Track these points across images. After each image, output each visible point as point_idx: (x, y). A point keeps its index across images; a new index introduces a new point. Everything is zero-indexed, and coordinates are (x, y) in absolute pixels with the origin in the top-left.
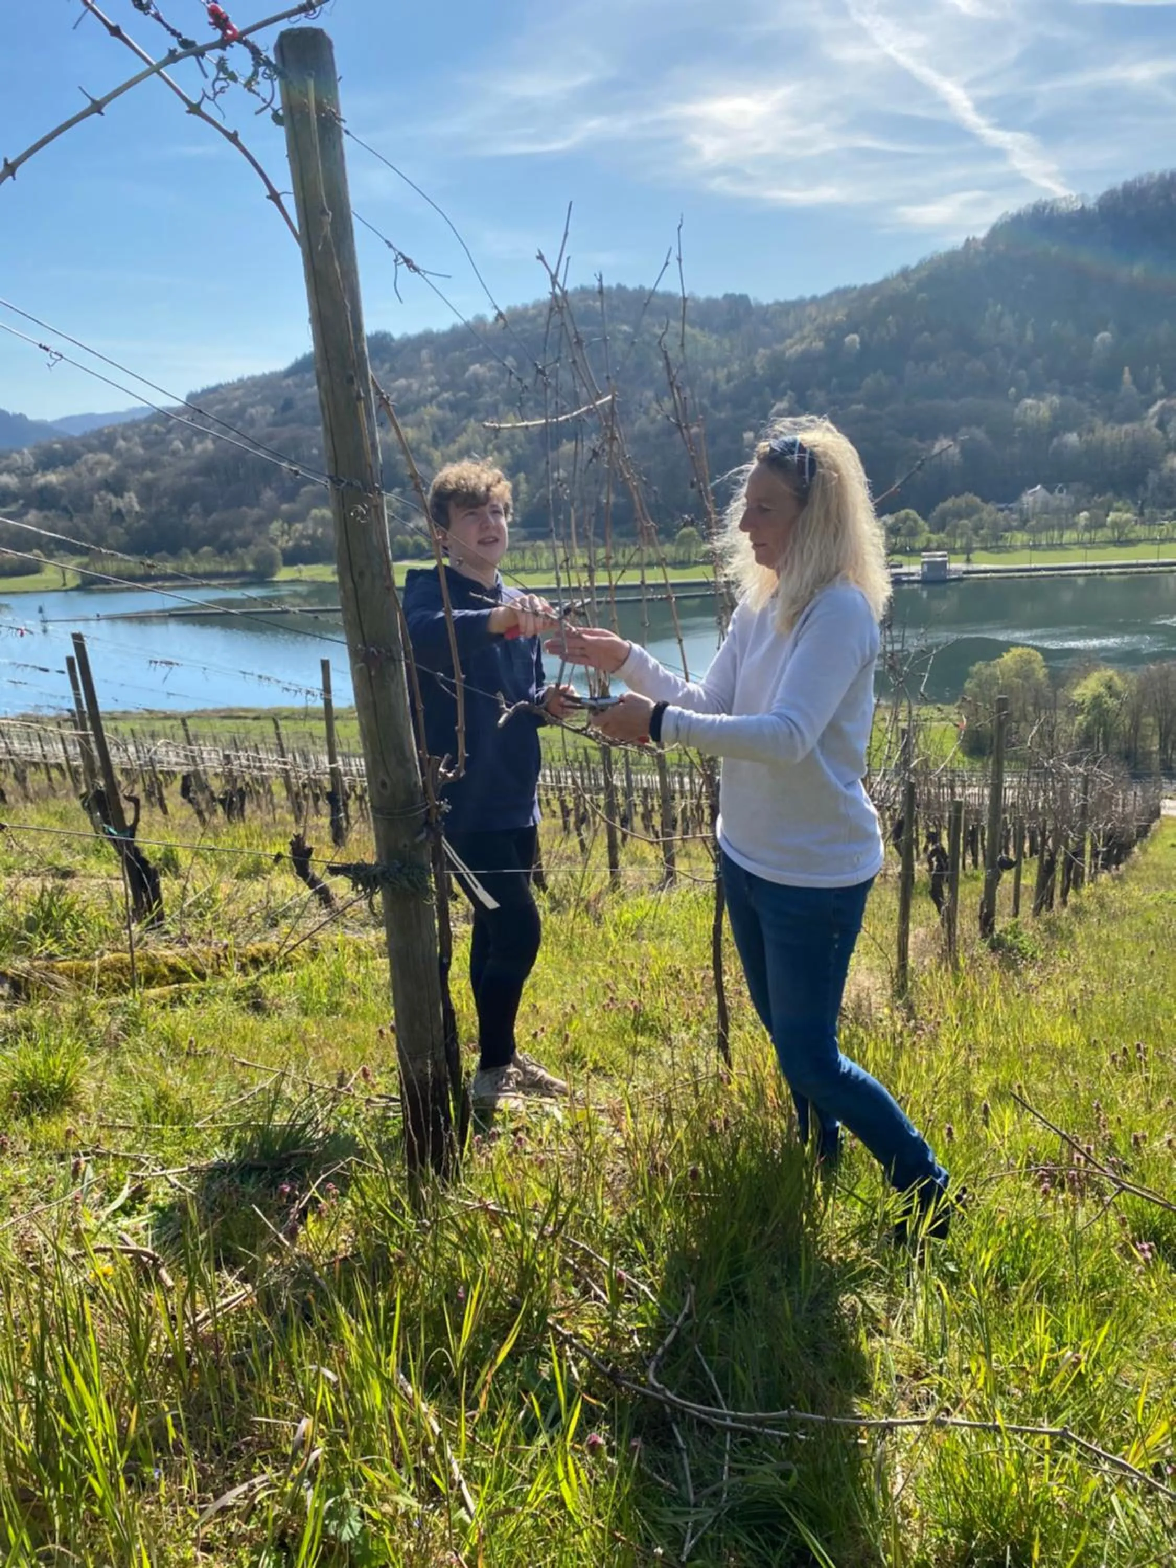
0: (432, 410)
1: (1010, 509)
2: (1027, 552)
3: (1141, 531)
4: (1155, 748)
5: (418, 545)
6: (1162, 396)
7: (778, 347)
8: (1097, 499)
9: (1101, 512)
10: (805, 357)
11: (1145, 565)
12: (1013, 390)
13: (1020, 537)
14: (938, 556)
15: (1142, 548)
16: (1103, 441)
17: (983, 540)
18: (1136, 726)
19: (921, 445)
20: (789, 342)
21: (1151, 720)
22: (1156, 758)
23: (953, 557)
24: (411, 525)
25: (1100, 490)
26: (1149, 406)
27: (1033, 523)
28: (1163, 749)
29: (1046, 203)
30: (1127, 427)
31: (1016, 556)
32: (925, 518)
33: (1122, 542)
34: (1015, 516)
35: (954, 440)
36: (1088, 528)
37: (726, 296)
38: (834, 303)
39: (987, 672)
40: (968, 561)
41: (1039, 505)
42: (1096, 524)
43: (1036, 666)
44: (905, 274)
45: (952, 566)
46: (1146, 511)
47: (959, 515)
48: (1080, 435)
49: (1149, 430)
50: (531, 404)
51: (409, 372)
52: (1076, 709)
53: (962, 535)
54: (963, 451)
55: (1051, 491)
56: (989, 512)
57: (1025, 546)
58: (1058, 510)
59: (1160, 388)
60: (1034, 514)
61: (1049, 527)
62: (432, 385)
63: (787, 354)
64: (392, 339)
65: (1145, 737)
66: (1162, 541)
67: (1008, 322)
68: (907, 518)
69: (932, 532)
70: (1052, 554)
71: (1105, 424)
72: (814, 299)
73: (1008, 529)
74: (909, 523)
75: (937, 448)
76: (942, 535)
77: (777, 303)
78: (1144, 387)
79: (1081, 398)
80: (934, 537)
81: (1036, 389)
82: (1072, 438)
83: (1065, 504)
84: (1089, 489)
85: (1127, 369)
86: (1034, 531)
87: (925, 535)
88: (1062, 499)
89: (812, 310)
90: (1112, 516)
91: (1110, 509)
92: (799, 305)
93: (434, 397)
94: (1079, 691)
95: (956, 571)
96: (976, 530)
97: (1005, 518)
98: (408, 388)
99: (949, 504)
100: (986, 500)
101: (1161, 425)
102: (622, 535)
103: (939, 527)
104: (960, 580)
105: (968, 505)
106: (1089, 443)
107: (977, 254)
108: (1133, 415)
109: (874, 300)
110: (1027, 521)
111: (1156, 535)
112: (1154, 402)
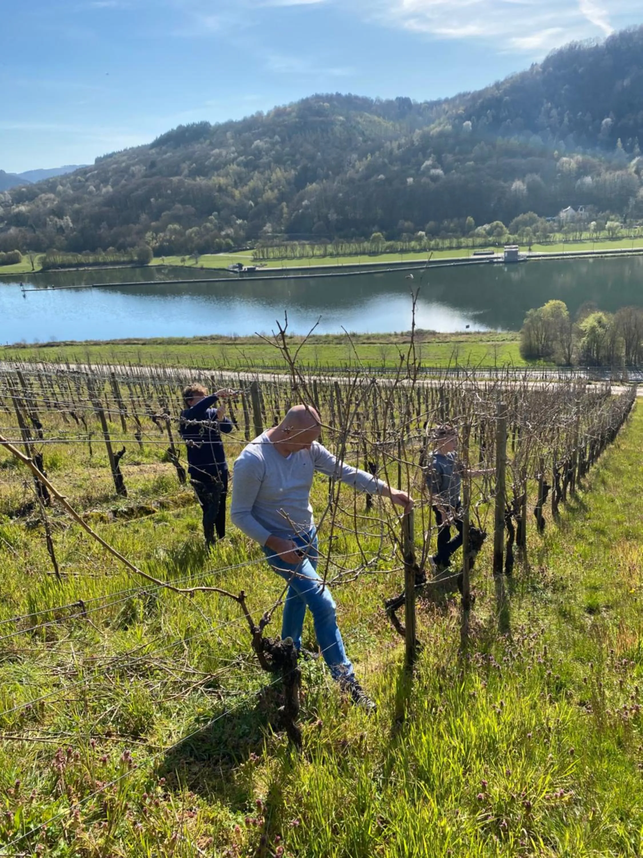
0: (234, 167)
1: (554, 220)
2: (562, 244)
3: (624, 232)
4: (623, 354)
5: (228, 244)
6: (638, 155)
7: (426, 129)
8: (601, 214)
9: (603, 222)
10: (441, 134)
11: (625, 252)
12: (556, 152)
13: (559, 236)
14: (513, 248)
15: (624, 241)
16: (605, 181)
17: (538, 238)
18: (613, 342)
19: (505, 185)
20: (432, 126)
21: (622, 339)
22: (624, 359)
23: (521, 248)
24: (223, 233)
25: (602, 209)
26: (631, 160)
27: (565, 228)
28: (627, 354)
29: (577, 43)
30: (618, 173)
31: (554, 247)
32: (507, 226)
33: (614, 238)
34: (556, 224)
35: (523, 182)
36: (595, 231)
37: (398, 99)
38: (457, 102)
39: (535, 315)
40: (530, 250)
41: (569, 218)
42: (600, 228)
43: (562, 310)
44: (497, 85)
45: (520, 253)
46: (628, 220)
47: (526, 223)
48: (592, 178)
49: (630, 174)
50: (289, 162)
51: (221, 144)
52: (581, 334)
53: (527, 235)
54: (529, 188)
55: (576, 210)
56: (542, 222)
57: (561, 241)
58: (580, 220)
59: (637, 150)
60: (566, 223)
61: (575, 230)
62: (233, 153)
63: (431, 133)
64: (210, 126)
65: (618, 349)
66: (636, 237)
67: (554, 112)
68: (497, 226)
69: (510, 234)
70: (575, 246)
71: (607, 171)
72: (447, 101)
73: (552, 231)
74: (498, 229)
75: (514, 187)
76: (516, 236)
77: (426, 102)
78: (629, 149)
79: (594, 156)
80: (511, 236)
81: (569, 151)
82: (588, 180)
83: (584, 217)
84: (596, 208)
85: (619, 139)
86: (566, 233)
87: (507, 236)
88: (583, 213)
89: (445, 107)
90: (609, 224)
91: (608, 219)
92: (438, 103)
93: (235, 159)
94: (584, 324)
95: (523, 256)
96: (535, 232)
97: (550, 226)
98: (220, 155)
99: (521, 217)
100: (540, 216)
101: (637, 172)
103: (514, 231)
104: (525, 261)
105: (531, 218)
106: (597, 182)
107: (538, 73)
108: (622, 167)
109: (480, 101)
110: (563, 227)
111: (632, 234)
112: (634, 158)
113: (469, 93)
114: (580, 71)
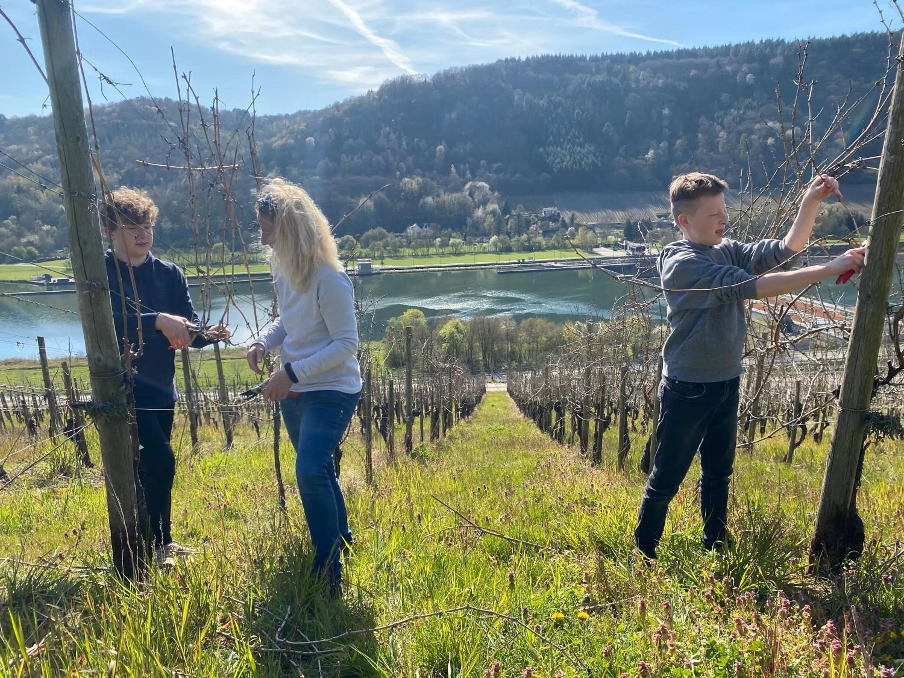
0: (37, 167)
1: (402, 236)
2: (412, 259)
3: (466, 248)
4: (481, 358)
5: (30, 253)
6: (470, 180)
7: (268, 141)
8: (444, 232)
9: (447, 239)
10: (284, 148)
11: (468, 266)
12: (398, 173)
13: (408, 251)
14: (366, 261)
15: (467, 256)
16: (444, 202)
17: (389, 252)
18: (471, 347)
19: (353, 200)
20: (274, 139)
21: (478, 344)
22: (481, 363)
23: (374, 261)
24: (24, 240)
25: (444, 227)
26: (464, 184)
27: (413, 243)
28: (484, 358)
29: (407, 77)
30: (455, 195)
31: (405, 261)
32: (358, 240)
33: (457, 254)
34: (404, 240)
35: (370, 198)
36: (441, 246)
37: (234, 110)
38: (298, 118)
39: (396, 323)
40: (382, 264)
41: (416, 234)
42: (444, 245)
43: (420, 318)
44: (337, 106)
45: (373, 266)
46: (468, 238)
47: (375, 239)
48: (433, 199)
49: (465, 197)
50: (111, 165)
51: (20, 140)
52: (442, 340)
53: (378, 250)
54: (375, 204)
55: (421, 227)
56: (391, 237)
57: (410, 256)
58: (425, 237)
59: (469, 176)
60: (414, 239)
61: (422, 246)
62: (37, 150)
63: (273, 145)
64: (5, 119)
65: (475, 353)
66: (476, 253)
67: (393, 136)
68: (348, 240)
69: (362, 247)
70: (423, 260)
71: (445, 193)
72: (287, 116)
73: (401, 247)
74: (350, 243)
75: (361, 202)
76: (368, 250)
77: (266, 116)
78: (462, 175)
79: (432, 179)
80: (362, 250)
81: (410, 173)
82: (429, 200)
83: (429, 234)
84: (440, 227)
85: (453, 165)
86: (415, 248)
87: (359, 249)
88: (427, 231)
89: (287, 122)
90: (452, 241)
91: (450, 237)
92: (279, 118)
93: (38, 158)
94: (443, 331)
95: (376, 269)
96: (385, 246)
97: (399, 241)
98: (19, 150)
99: (370, 232)
100: (389, 231)
101: (471, 195)
102: (176, 247)
103: (366, 245)
104: (379, 274)
105: (380, 234)
106: (438, 202)
107: (374, 99)
108: (458, 189)
109: (321, 119)
110: (410, 242)
111: (473, 250)
112: (467, 183)
113: (310, 112)
114: (412, 102)
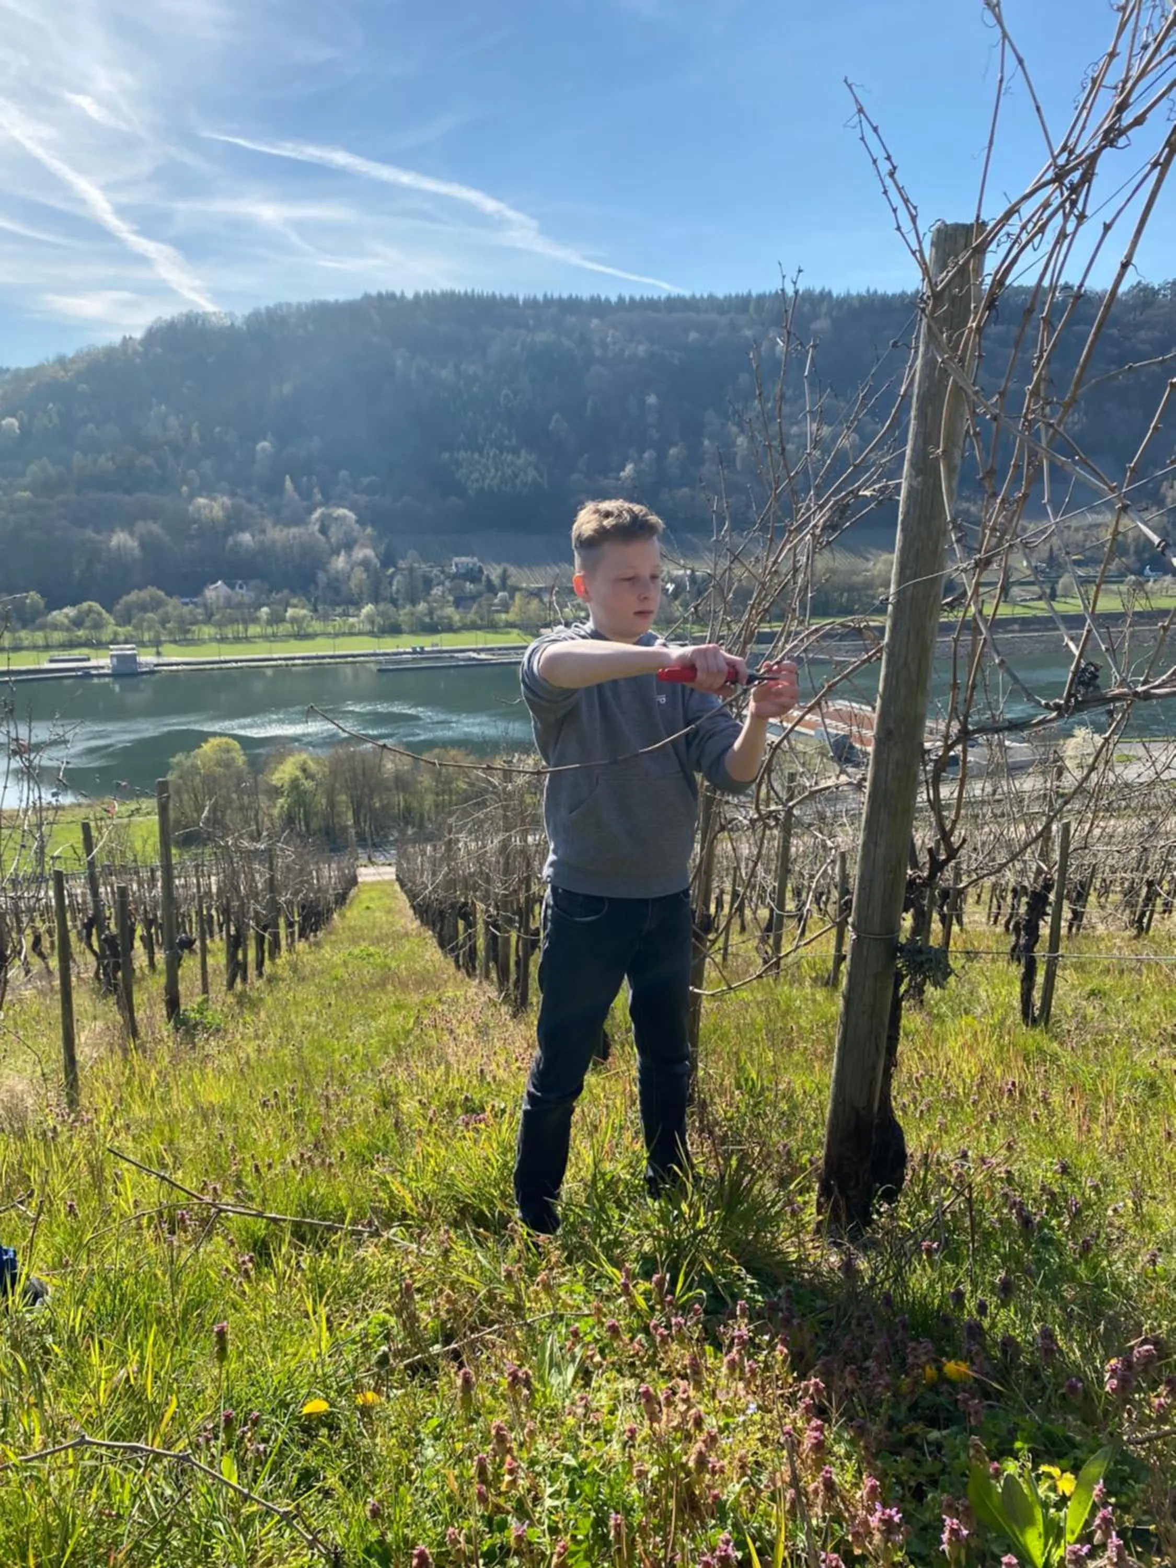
1: (195, 604)
2: (214, 645)
3: (317, 626)
4: (350, 823)
6: (321, 505)
8: (275, 596)
9: (281, 608)
11: (323, 657)
12: (185, 489)
13: (207, 631)
14: (128, 649)
15: (320, 641)
16: (274, 542)
17: (171, 633)
18: (332, 804)
19: (99, 538)
21: (344, 797)
22: (352, 831)
23: (142, 650)
25: (275, 588)
26: (310, 511)
27: (218, 617)
28: (357, 822)
29: (198, 314)
30: (294, 530)
31: (203, 648)
32: (109, 611)
33: (302, 636)
34: (199, 611)
35: (132, 534)
36: (270, 622)
39: (188, 763)
40: (158, 654)
41: (221, 600)
42: (276, 619)
43: (234, 754)
44: (61, 361)
45: (142, 659)
46: (320, 608)
47: (144, 608)
48: (253, 536)
49: (313, 534)
52: (276, 792)
53: (150, 628)
54: (143, 545)
55: (232, 587)
56: (174, 605)
57: (212, 639)
58: (240, 605)
59: (319, 497)
60: (217, 608)
61: (234, 621)
65: (339, 815)
66: (336, 635)
67: (173, 421)
68: (90, 610)
69: (118, 625)
70: (237, 647)
71: (275, 525)
73: (193, 623)
74: (93, 616)
75: (114, 541)
76: (129, 628)
78: (306, 495)
79: (250, 500)
80: (120, 629)
81: (207, 489)
82: (246, 537)
83: (247, 600)
84: (267, 586)
85: (288, 477)
86: (220, 625)
87: (111, 628)
88: (244, 594)
90: (290, 612)
91: (287, 605)
94: (277, 775)
95: (147, 665)
96: (163, 622)
97: (191, 612)
99: (133, 596)
100: (170, 594)
101: (324, 530)
103: (125, 619)
104: (152, 672)
105: (152, 598)
106: (262, 543)
107: (136, 352)
108: (298, 520)
109: (32, 384)
110: (212, 615)
111: (330, 629)
112: (315, 509)
113: (8, 370)
114: (210, 360)
